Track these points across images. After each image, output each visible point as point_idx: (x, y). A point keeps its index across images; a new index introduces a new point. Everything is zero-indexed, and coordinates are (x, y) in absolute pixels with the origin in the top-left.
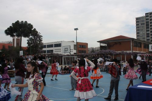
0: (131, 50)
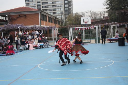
0: (39, 25)
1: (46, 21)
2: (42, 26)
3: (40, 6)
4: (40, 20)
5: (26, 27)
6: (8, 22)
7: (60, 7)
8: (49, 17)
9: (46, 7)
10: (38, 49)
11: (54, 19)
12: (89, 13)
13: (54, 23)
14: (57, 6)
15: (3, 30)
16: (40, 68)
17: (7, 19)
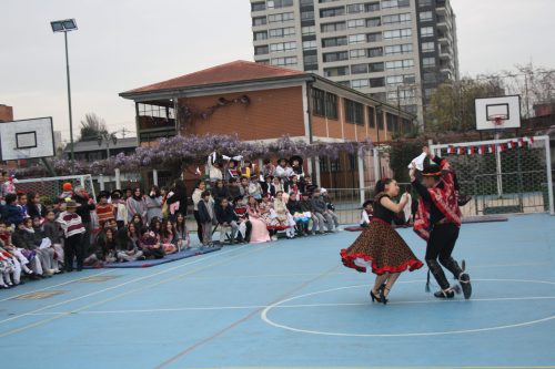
0: (304, 135)
1: (336, 117)
2: (315, 138)
3: (314, 52)
4: (306, 116)
5: (249, 148)
6: (177, 126)
7: (400, 56)
8: (347, 101)
9: (338, 56)
10: (288, 238)
11: (370, 109)
12: (522, 78)
13: (372, 125)
14: (389, 50)
15: (156, 162)
16: (267, 321)
17: (173, 114)
